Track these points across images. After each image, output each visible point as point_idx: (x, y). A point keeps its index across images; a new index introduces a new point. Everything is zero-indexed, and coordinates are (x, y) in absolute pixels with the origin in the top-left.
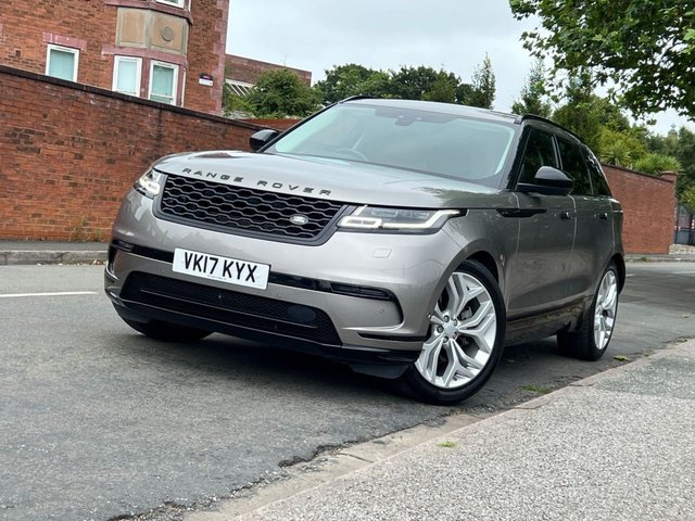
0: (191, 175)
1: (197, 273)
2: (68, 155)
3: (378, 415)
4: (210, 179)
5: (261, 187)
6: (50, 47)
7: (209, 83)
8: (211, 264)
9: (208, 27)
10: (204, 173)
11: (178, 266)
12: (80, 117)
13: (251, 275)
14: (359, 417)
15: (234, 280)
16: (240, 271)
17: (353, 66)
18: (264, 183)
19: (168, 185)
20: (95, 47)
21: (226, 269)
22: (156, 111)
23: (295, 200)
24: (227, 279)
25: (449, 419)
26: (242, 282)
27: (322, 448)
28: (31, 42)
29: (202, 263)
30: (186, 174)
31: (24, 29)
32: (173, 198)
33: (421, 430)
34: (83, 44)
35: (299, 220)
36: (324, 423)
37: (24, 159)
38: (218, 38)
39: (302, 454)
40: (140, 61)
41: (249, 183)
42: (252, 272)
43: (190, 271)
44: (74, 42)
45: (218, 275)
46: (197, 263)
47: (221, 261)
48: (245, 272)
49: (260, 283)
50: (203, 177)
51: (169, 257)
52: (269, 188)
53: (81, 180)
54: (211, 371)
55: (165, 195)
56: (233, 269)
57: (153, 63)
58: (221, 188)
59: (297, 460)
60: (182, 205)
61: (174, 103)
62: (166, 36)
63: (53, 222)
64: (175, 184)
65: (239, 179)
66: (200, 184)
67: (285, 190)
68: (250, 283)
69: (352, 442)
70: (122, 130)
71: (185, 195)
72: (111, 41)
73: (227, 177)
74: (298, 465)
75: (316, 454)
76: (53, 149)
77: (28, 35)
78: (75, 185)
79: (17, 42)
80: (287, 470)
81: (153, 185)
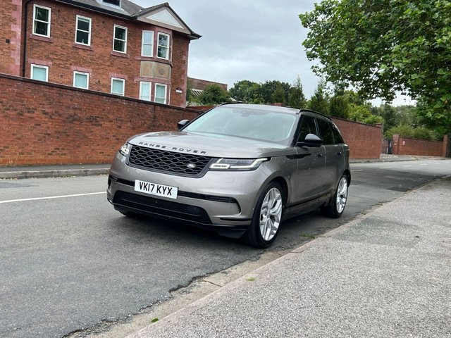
0: (143, 145)
1: (145, 191)
2: (115, 127)
3: (227, 257)
4: (151, 147)
5: (174, 151)
6: (112, 78)
7: (181, 92)
8: (151, 187)
9: (179, 68)
10: (149, 145)
11: (137, 188)
12: (119, 110)
13: (169, 192)
14: (217, 258)
15: (162, 195)
16: (164, 190)
17: (245, 81)
18: (176, 149)
19: (132, 150)
20: (131, 78)
21: (158, 189)
22: (152, 106)
23: (189, 156)
24: (159, 194)
25: (262, 256)
26: (166, 195)
27: (195, 278)
28: (104, 77)
29: (147, 187)
30: (140, 145)
31: (101, 71)
32: (134, 156)
33: (247, 263)
34: (126, 77)
35: (191, 166)
36: (199, 263)
37: (95, 129)
38: (184, 72)
39: (183, 283)
40: (151, 83)
41: (169, 149)
42: (170, 191)
43: (142, 191)
44: (122, 76)
45: (154, 192)
46: (145, 187)
47: (156, 185)
48: (167, 191)
49: (174, 196)
50: (148, 146)
51: (133, 184)
52: (177, 151)
53: (120, 137)
54: (153, 234)
55: (131, 155)
56: (161, 190)
57: (156, 84)
58: (156, 151)
59: (180, 287)
60: (138, 159)
61: (165, 103)
62: (161, 72)
63: (109, 155)
64: (136, 150)
65: (164, 147)
66: (146, 149)
67: (185, 152)
68: (169, 196)
69: (210, 273)
70: (138, 115)
71: (140, 155)
72: (138, 75)
73: (158, 146)
74: (180, 290)
75: (191, 282)
76: (107, 124)
77: (103, 74)
78: (118, 139)
79: (99, 76)
80: (173, 293)
81: (126, 150)
